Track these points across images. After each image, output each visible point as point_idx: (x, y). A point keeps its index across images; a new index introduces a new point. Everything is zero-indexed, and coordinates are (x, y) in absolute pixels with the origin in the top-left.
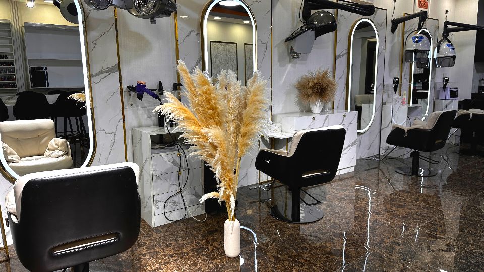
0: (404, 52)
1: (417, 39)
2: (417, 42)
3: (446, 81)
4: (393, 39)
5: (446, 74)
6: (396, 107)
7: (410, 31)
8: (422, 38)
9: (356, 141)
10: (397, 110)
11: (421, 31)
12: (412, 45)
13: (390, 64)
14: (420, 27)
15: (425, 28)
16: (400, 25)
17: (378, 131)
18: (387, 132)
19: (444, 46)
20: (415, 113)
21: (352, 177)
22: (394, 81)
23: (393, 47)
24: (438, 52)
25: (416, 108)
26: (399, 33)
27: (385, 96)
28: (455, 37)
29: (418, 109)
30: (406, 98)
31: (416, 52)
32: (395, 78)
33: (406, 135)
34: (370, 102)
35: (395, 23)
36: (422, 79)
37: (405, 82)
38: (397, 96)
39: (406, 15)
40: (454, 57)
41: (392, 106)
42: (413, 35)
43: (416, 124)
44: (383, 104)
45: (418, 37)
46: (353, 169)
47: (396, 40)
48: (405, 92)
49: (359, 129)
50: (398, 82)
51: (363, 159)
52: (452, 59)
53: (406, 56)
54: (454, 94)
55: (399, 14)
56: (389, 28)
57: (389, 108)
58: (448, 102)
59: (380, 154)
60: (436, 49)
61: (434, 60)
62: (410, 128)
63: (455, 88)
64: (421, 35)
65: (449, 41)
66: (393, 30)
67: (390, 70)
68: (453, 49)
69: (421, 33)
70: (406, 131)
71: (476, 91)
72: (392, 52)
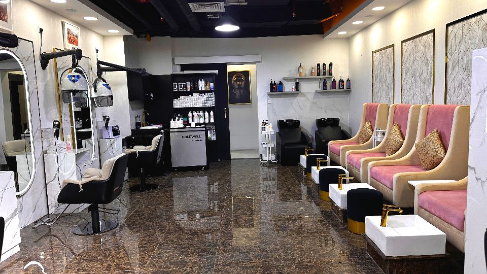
0: (60, 91)
1: (73, 78)
2: (74, 81)
3: (106, 119)
4: (45, 76)
5: (105, 112)
6: (62, 155)
7: (63, 68)
8: (78, 77)
9: (16, 210)
10: (62, 158)
11: (74, 69)
12: (68, 85)
13: (46, 106)
14: (75, 65)
15: (78, 66)
16: (51, 61)
17: (42, 186)
18: (55, 191)
19: (100, 85)
20: (83, 158)
21: (18, 260)
22: (54, 125)
23: (46, 86)
24: (95, 91)
25: (84, 153)
26: (51, 72)
27: (45, 144)
28: (107, 75)
29: (86, 154)
30: (70, 142)
31: (75, 92)
32: (55, 121)
33: (82, 189)
34: (26, 149)
35: (45, 59)
36: (83, 116)
37: (66, 126)
38: (59, 141)
39: (57, 51)
40: (111, 97)
41: (55, 155)
42: (67, 74)
43: (89, 172)
44: (44, 152)
45: (74, 76)
46: (18, 249)
47: (49, 78)
48: (69, 136)
49: (18, 190)
50: (59, 126)
51: (28, 227)
52: (110, 99)
53: (64, 96)
54: (116, 132)
55: (48, 49)
56: (38, 64)
57: (51, 157)
58: (112, 140)
59: (48, 214)
60: (93, 89)
61: (92, 99)
62: (85, 181)
63: (116, 126)
64: (76, 74)
65: (104, 81)
66: (44, 66)
67: (47, 113)
68: (110, 88)
69: (75, 71)
70: (81, 186)
71: (134, 128)
72: (46, 92)
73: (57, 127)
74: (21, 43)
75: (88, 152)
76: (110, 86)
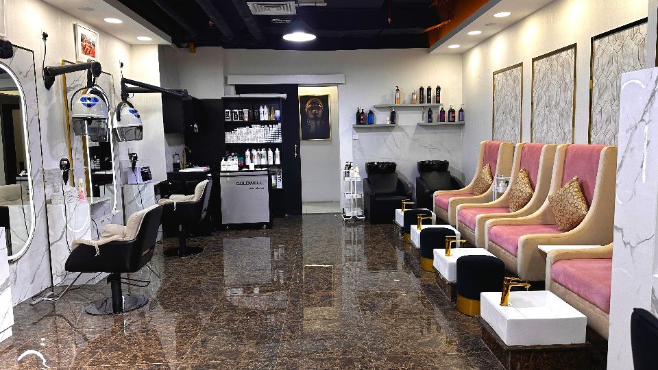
0: (71, 119)
1: (88, 102)
2: (89, 106)
3: (133, 158)
4: (50, 99)
5: (132, 149)
6: (71, 207)
7: (74, 88)
8: (96, 100)
9: (8, 280)
10: (72, 210)
11: (90, 89)
12: (81, 110)
13: (51, 138)
14: (90, 84)
15: (96, 85)
16: (58, 78)
17: (45, 248)
18: (62, 255)
19: (126, 111)
20: (100, 211)
21: (11, 347)
22: (61, 166)
23: (51, 111)
24: (119, 119)
25: (102, 203)
26: (57, 91)
27: (49, 190)
28: (134, 98)
29: (105, 205)
30: (83, 189)
31: (90, 120)
32: (62, 160)
33: (98, 253)
34: (22, 197)
35: (50, 75)
36: (102, 153)
37: (78, 166)
38: (68, 187)
39: (66, 64)
40: (140, 128)
41: (63, 206)
42: (80, 95)
43: (108, 230)
44: (48, 202)
45: (89, 99)
46: (9, 333)
47: (54, 100)
48: (82, 181)
49: (10, 253)
50: (68, 166)
51: (24, 303)
52: (138, 131)
53: (75, 125)
54: (146, 176)
55: (54, 62)
56: (41, 80)
57: (57, 209)
58: (141, 186)
59: (52, 286)
60: (115, 116)
61: (114, 130)
62: (102, 241)
63: (146, 168)
64: (93, 96)
65: (131, 106)
66: (48, 85)
67: (52, 147)
68: (138, 116)
69: (91, 92)
70: (96, 247)
71: (171, 170)
72: (50, 119)
73: (66, 167)
74: (17, 52)
75: (108, 202)
76: (139, 113)
